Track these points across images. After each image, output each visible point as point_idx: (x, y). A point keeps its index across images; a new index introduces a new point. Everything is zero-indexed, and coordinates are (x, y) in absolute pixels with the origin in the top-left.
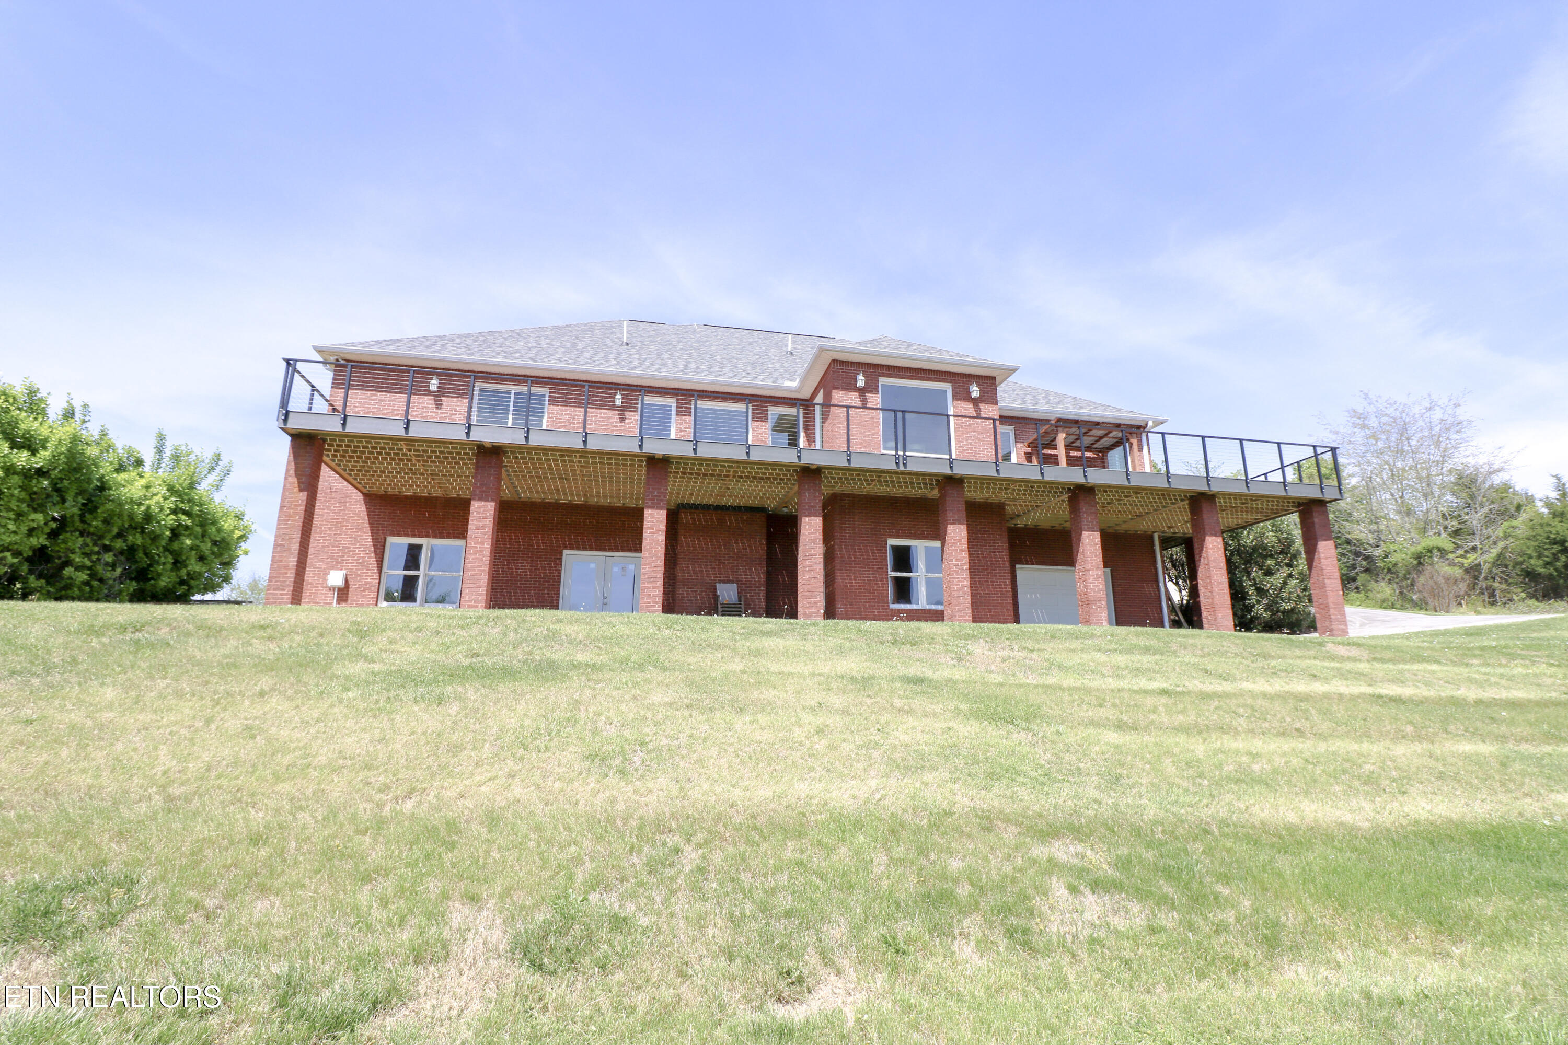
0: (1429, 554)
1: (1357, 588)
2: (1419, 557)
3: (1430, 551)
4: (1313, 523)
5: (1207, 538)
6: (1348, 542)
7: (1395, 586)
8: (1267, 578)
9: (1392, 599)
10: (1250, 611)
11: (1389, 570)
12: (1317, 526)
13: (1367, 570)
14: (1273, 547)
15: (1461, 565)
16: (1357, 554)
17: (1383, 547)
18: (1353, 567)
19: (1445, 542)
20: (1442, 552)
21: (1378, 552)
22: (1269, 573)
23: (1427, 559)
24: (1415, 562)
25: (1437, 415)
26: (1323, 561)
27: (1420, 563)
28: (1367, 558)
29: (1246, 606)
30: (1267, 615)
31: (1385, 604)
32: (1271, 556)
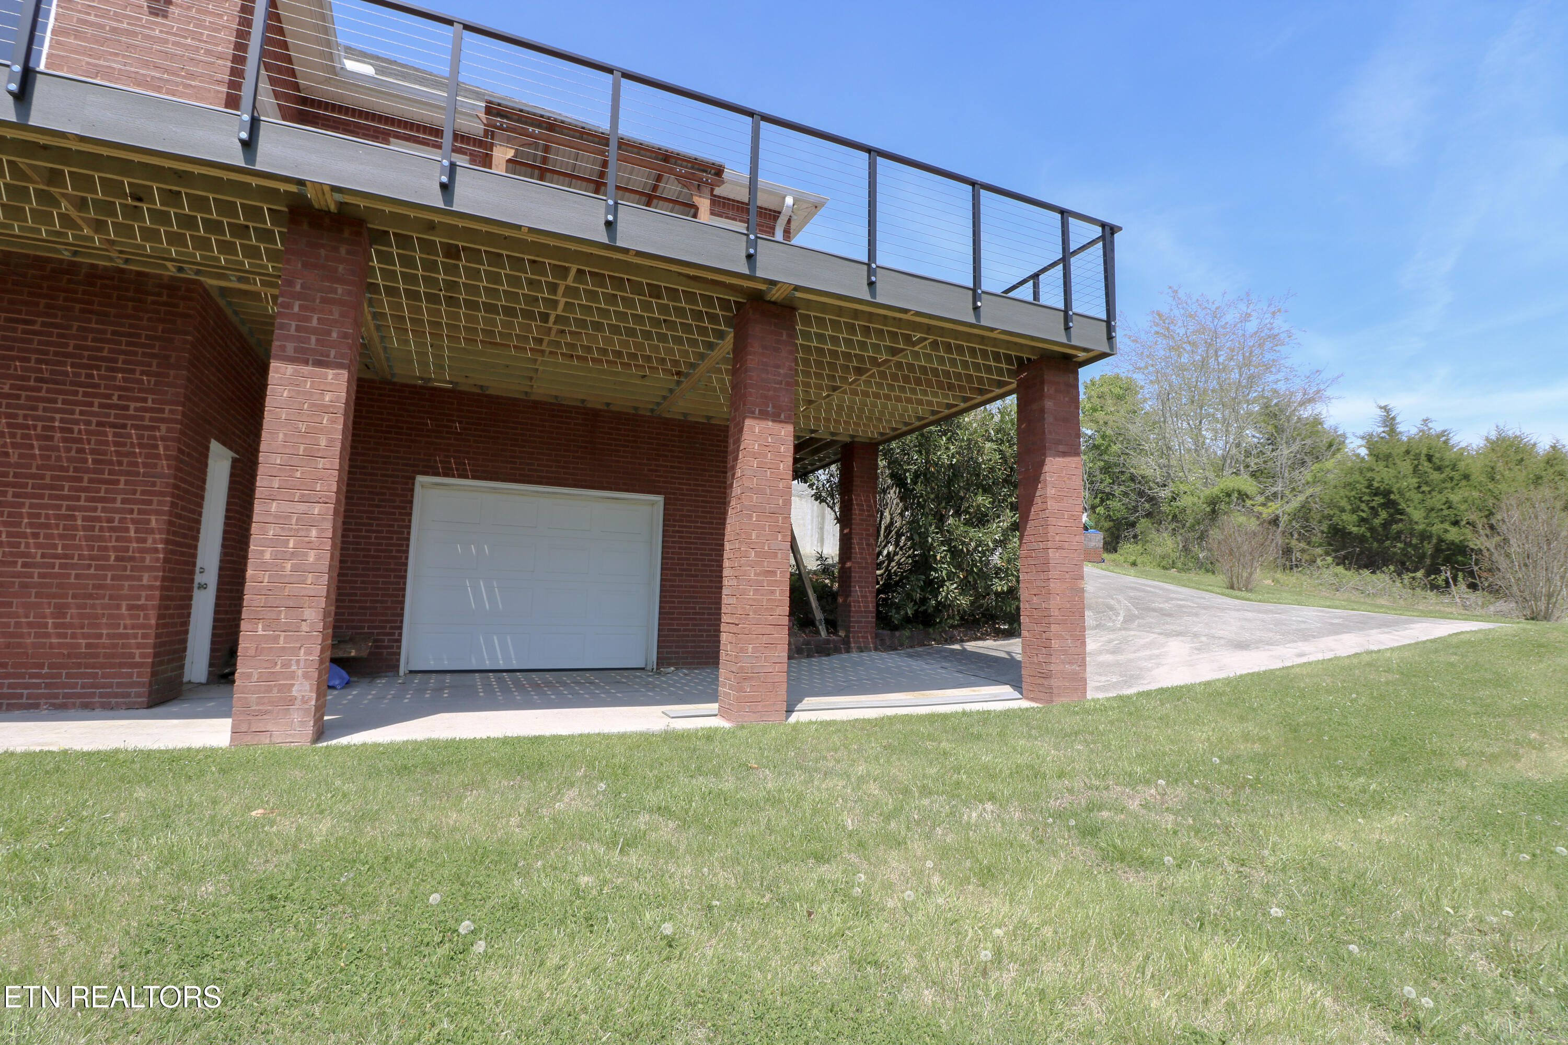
0: (1227, 499)
1: (1135, 537)
2: (1213, 502)
3: (1229, 495)
4: (1042, 410)
5: (748, 422)
6: (1133, 479)
7: (1180, 538)
8: (972, 532)
9: (1174, 556)
10: (936, 593)
11: (1175, 516)
12: (1049, 418)
13: (1149, 515)
14: (992, 470)
15: (1259, 516)
16: (1141, 494)
17: (1172, 487)
18: (1135, 509)
19: (1246, 483)
20: (1243, 496)
21: (1164, 494)
22: (981, 520)
23: (1223, 506)
24: (1208, 509)
25: (1252, 326)
26: (1050, 503)
27: (1214, 511)
28: (1151, 499)
29: (929, 583)
30: (964, 601)
31: (1166, 565)
32: (986, 490)
